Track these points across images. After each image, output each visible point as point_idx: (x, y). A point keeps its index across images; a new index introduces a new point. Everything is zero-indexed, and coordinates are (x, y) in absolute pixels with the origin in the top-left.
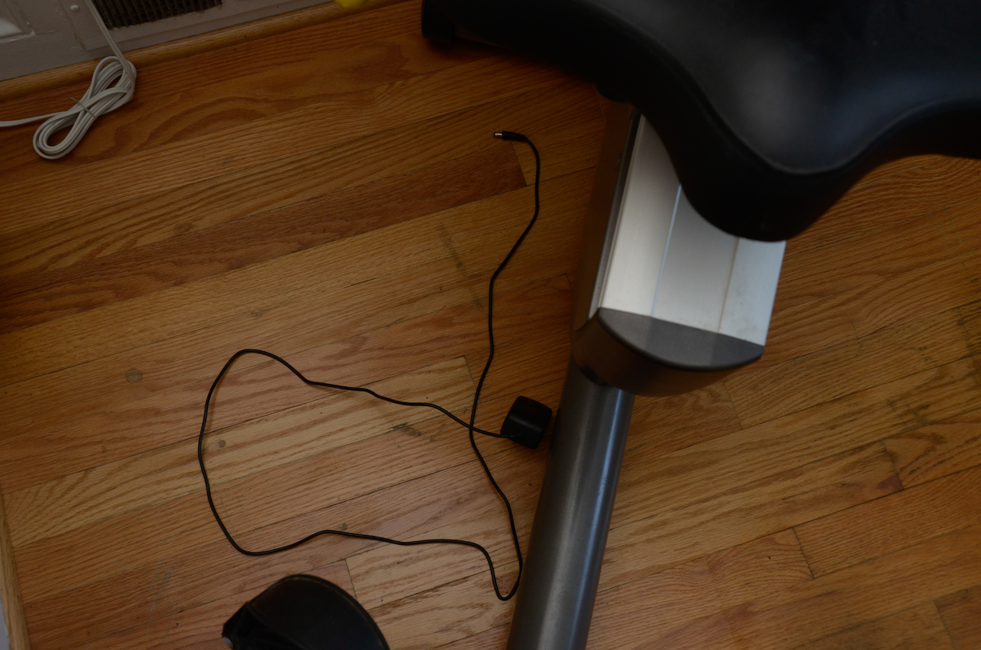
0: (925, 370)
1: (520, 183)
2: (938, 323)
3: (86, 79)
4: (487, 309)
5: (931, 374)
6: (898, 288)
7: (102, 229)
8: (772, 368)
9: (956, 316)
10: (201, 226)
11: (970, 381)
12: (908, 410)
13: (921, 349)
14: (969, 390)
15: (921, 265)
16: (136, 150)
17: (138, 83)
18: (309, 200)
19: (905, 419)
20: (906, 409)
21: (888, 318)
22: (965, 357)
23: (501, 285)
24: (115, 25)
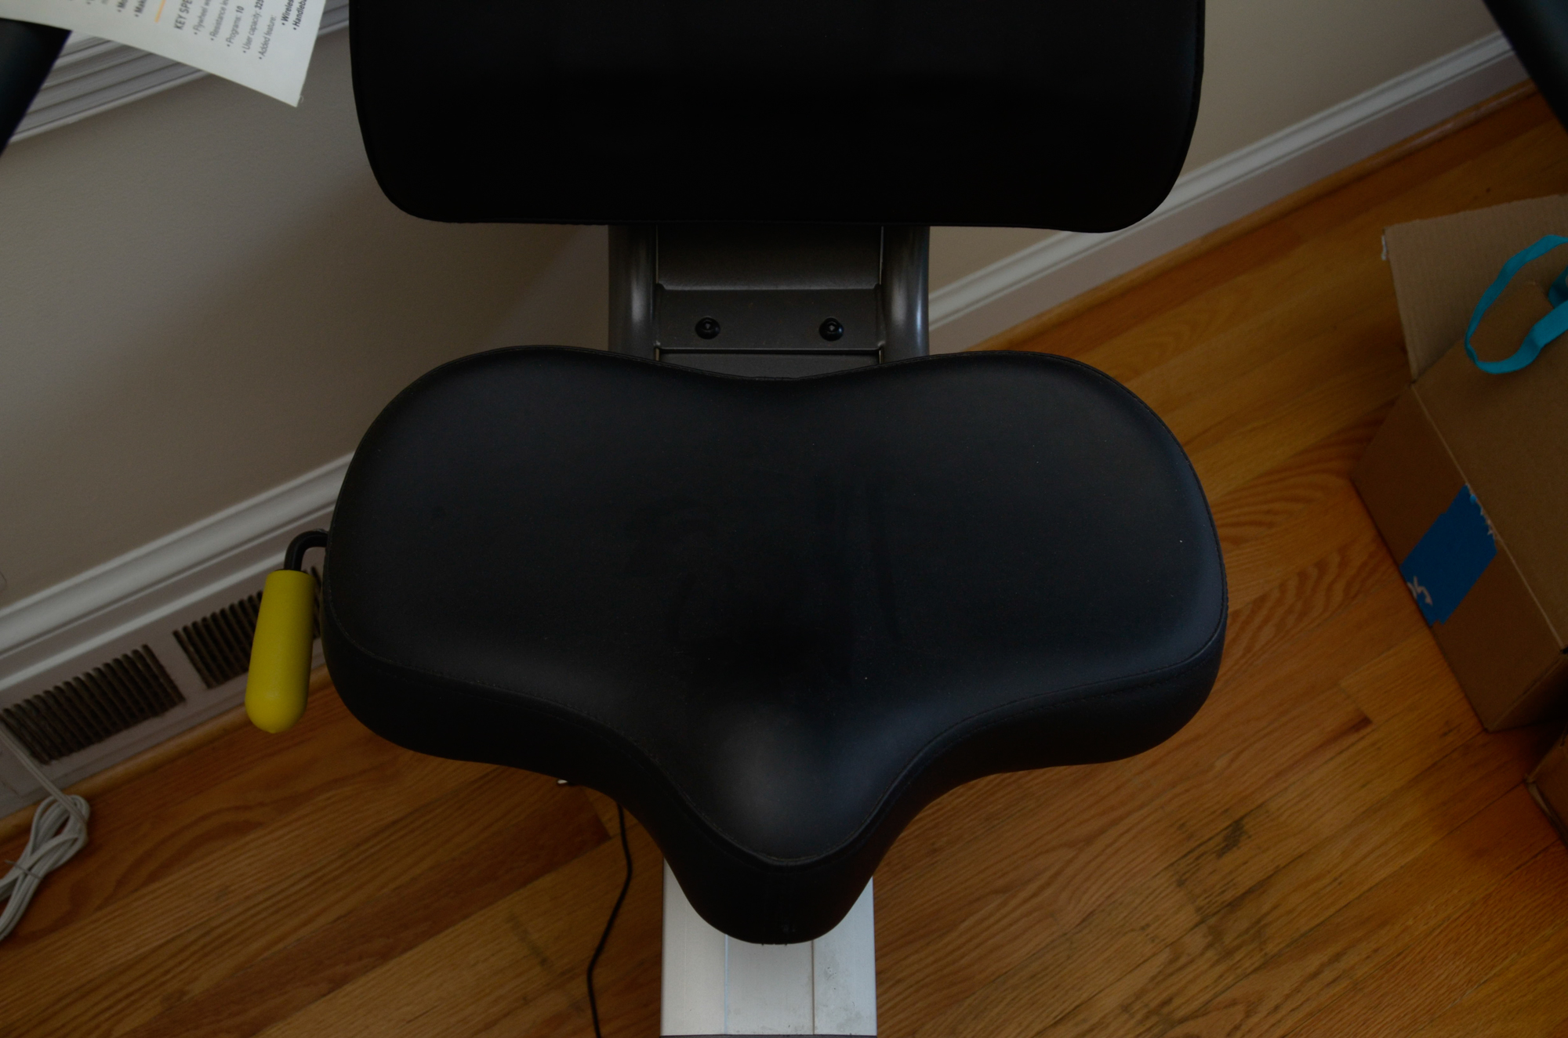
0: (1154, 955)
1: (602, 836)
2: (1155, 890)
3: (22, 832)
4: (589, 1012)
5: (1164, 956)
6: (1096, 857)
7: (63, 1026)
8: (969, 1001)
9: (1173, 875)
10: (197, 989)
11: (1210, 954)
12: (1149, 1012)
13: (1143, 928)
14: (1212, 966)
15: (1114, 823)
16: (99, 908)
17: (92, 824)
18: (335, 921)
19: (1148, 1024)
20: (1145, 1011)
21: (1094, 899)
22: (1196, 925)
23: (601, 977)
24: (52, 757)
